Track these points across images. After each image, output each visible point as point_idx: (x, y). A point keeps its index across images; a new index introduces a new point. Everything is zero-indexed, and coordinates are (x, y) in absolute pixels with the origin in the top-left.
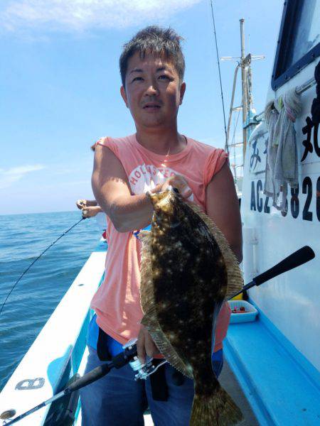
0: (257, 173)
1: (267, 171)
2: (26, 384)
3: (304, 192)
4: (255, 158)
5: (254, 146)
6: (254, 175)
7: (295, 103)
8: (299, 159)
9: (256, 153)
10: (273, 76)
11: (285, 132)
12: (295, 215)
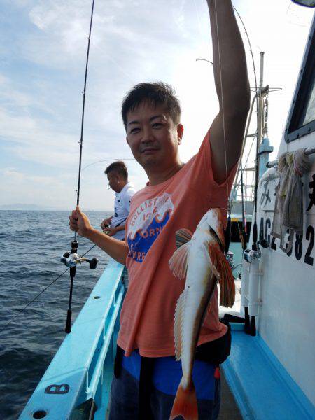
0: (266, 211)
1: (275, 211)
2: (53, 389)
3: (307, 239)
4: (266, 198)
5: (266, 186)
6: (264, 212)
7: (303, 161)
8: (305, 209)
9: (267, 193)
10: (286, 130)
11: (293, 186)
12: (298, 257)
